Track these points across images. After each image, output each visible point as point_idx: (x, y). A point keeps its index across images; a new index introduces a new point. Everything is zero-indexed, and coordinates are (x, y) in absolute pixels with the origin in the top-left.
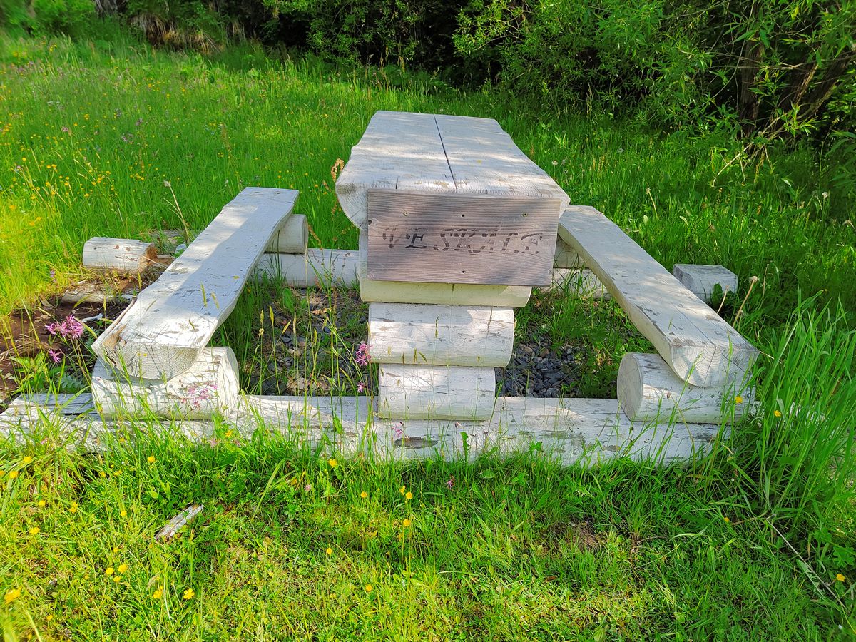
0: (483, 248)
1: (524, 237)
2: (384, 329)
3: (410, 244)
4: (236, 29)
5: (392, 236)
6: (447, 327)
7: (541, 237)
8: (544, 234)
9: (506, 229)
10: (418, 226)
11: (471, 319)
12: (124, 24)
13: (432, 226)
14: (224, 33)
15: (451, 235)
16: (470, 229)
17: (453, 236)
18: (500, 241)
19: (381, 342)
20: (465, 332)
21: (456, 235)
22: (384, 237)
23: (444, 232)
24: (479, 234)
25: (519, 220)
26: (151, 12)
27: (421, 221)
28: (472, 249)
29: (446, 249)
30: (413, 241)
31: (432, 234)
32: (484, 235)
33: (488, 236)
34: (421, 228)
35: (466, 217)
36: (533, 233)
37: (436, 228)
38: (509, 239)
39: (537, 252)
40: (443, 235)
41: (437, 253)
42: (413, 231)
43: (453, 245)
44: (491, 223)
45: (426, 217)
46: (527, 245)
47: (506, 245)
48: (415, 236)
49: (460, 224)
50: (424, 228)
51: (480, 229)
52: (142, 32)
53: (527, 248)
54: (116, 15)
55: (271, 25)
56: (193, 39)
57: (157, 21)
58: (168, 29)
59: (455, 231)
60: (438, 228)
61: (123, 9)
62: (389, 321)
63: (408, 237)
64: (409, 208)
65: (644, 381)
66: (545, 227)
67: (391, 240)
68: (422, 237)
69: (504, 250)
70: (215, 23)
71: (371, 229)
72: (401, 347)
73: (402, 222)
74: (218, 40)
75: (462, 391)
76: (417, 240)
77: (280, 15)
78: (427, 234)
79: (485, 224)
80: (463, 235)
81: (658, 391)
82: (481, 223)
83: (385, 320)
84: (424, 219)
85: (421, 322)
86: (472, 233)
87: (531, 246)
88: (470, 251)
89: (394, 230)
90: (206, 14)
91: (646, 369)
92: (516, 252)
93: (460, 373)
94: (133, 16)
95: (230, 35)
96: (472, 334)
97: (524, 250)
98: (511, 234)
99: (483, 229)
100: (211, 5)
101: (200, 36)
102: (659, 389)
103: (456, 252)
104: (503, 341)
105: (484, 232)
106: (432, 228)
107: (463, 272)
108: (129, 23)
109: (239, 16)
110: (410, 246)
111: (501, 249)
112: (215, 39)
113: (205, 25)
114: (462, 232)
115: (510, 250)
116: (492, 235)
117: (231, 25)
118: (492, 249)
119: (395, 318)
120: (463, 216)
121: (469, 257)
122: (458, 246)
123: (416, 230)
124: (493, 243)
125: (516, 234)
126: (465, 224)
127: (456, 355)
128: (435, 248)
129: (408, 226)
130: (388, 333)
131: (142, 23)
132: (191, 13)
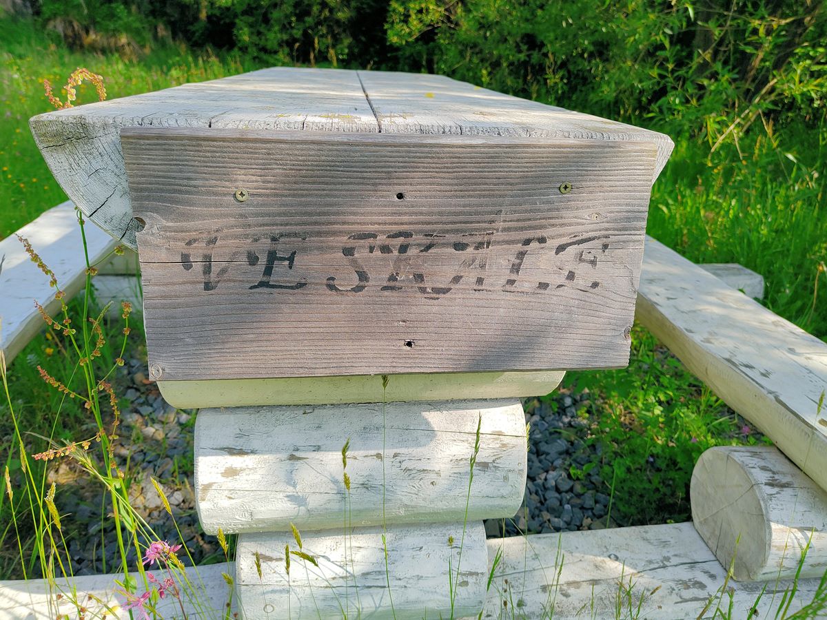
0: (457, 279)
1: (561, 249)
2: (231, 472)
3: (260, 278)
4: (162, 31)
5: (208, 260)
6: (379, 456)
7: (605, 247)
8: (613, 238)
9: (516, 229)
10: (277, 230)
11: (430, 433)
12: (38, 27)
13: (317, 228)
14: (148, 35)
15: (371, 249)
16: (420, 232)
17: (377, 253)
18: (499, 259)
19: (225, 503)
20: (420, 466)
21: (385, 249)
22: (186, 262)
23: (352, 243)
24: (444, 245)
25: (548, 202)
26: (68, 15)
27: (285, 214)
28: (428, 285)
29: (359, 289)
30: (268, 271)
31: (319, 248)
32: (460, 246)
33: (470, 250)
34: (288, 235)
35: (408, 199)
36: (586, 236)
37: (328, 233)
38: (521, 255)
39: (595, 285)
40: (348, 252)
41: (339, 298)
42: (266, 243)
43: (379, 277)
44: (477, 213)
45: (300, 204)
46: (568, 267)
47: (516, 269)
48: (272, 257)
49: (397, 218)
50: (296, 235)
51: (448, 231)
52: (59, 36)
53: (571, 276)
54: (29, 19)
55: (198, 28)
56: (116, 43)
57: (76, 24)
58: (87, 32)
59: (382, 239)
60: (334, 233)
61: (37, 13)
62: (241, 452)
63: (253, 260)
64: (246, 182)
65: (773, 514)
66: (615, 221)
67: (207, 270)
68: (291, 259)
69: (511, 282)
70: (137, 25)
71: (146, 243)
72: (276, 507)
73: (232, 221)
74: (142, 43)
75: (419, 578)
76: (280, 268)
77: (209, 17)
78: (304, 250)
79: (461, 218)
80: (403, 249)
81: (799, 535)
82: (450, 214)
83: (231, 451)
84: (292, 209)
85: (318, 449)
86: (427, 241)
87: (582, 270)
88: (423, 290)
89: (212, 241)
90: (128, 16)
91: (769, 490)
92: (543, 286)
93: (413, 539)
94: (49, 20)
95: (155, 37)
96: (437, 469)
97: (562, 280)
98: (527, 242)
99: (457, 231)
100: (134, 8)
101: (123, 40)
102: (802, 529)
103: (386, 293)
104: (506, 478)
105: (457, 238)
106: (319, 234)
107: (409, 344)
108: (44, 26)
109: (165, 18)
110: (262, 284)
111: (503, 281)
112: (139, 42)
113: (128, 29)
114: (401, 240)
115: (527, 281)
116: (479, 246)
117: (156, 28)
118: (480, 281)
119: (255, 444)
120: (400, 196)
121: (423, 306)
122: (392, 278)
123: (274, 239)
124: (482, 266)
125: (542, 240)
126: (405, 218)
127: (402, 512)
128: (332, 287)
129: (249, 231)
130: (241, 482)
131: (58, 26)
132: (112, 16)
